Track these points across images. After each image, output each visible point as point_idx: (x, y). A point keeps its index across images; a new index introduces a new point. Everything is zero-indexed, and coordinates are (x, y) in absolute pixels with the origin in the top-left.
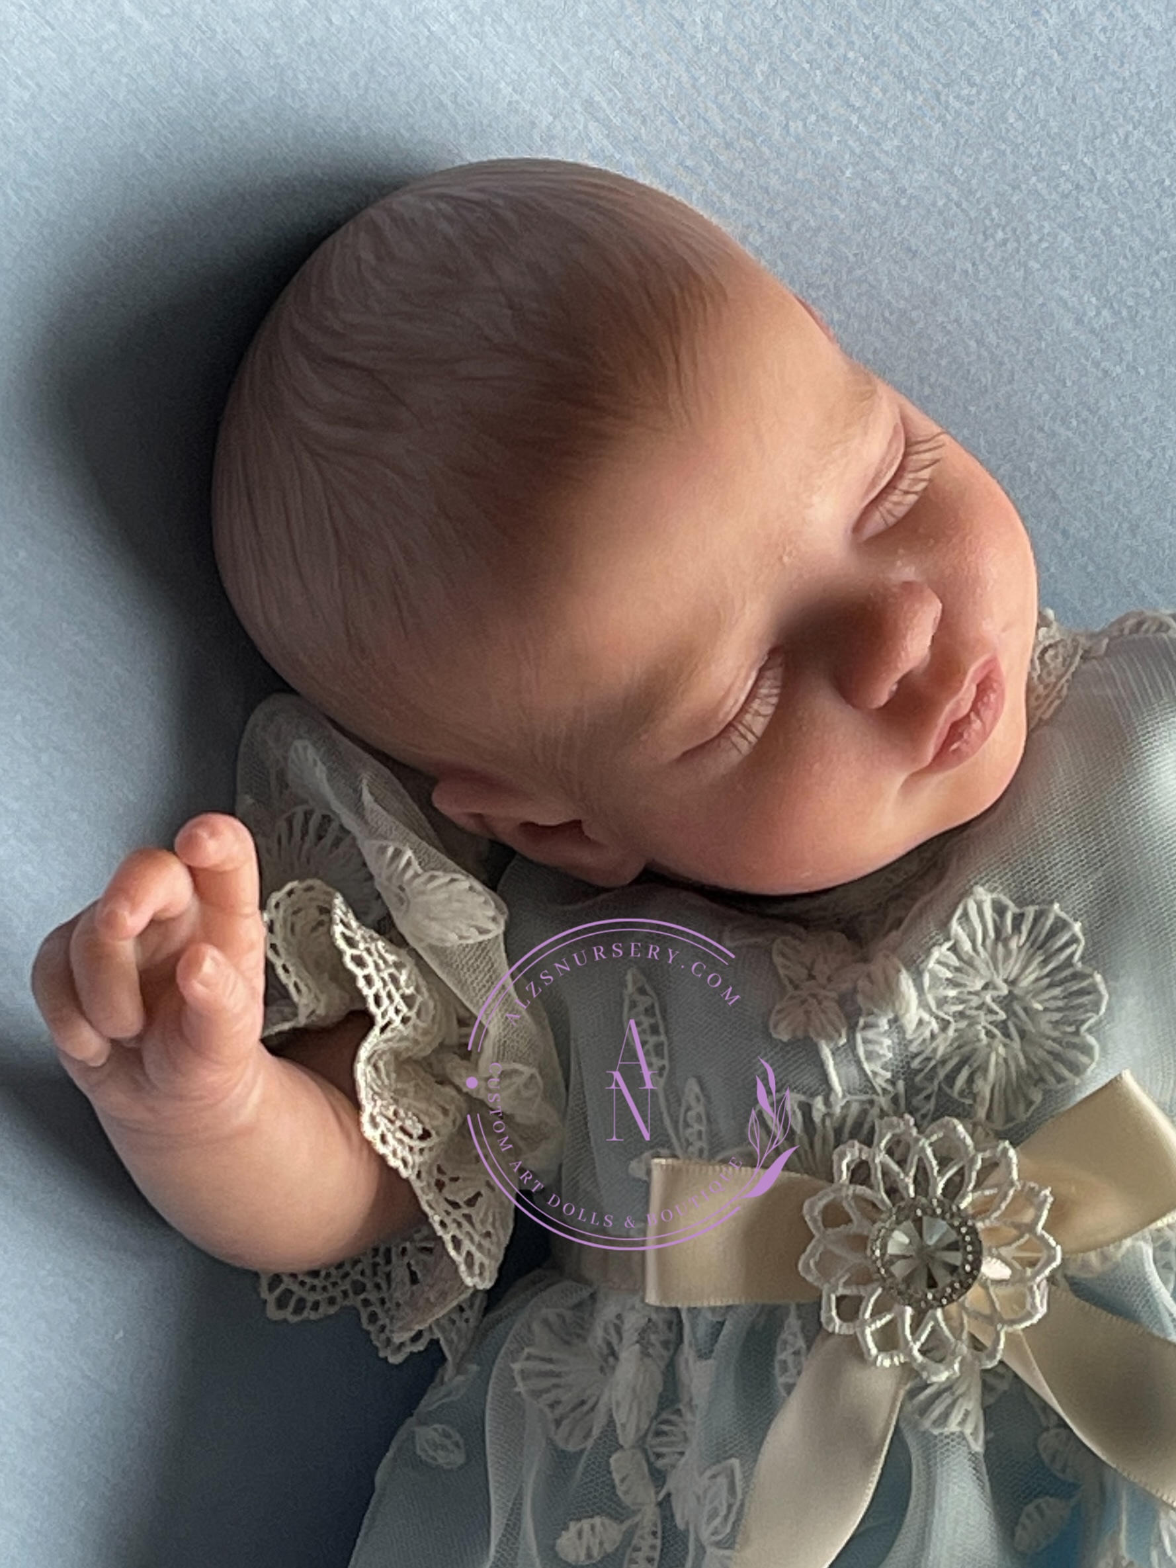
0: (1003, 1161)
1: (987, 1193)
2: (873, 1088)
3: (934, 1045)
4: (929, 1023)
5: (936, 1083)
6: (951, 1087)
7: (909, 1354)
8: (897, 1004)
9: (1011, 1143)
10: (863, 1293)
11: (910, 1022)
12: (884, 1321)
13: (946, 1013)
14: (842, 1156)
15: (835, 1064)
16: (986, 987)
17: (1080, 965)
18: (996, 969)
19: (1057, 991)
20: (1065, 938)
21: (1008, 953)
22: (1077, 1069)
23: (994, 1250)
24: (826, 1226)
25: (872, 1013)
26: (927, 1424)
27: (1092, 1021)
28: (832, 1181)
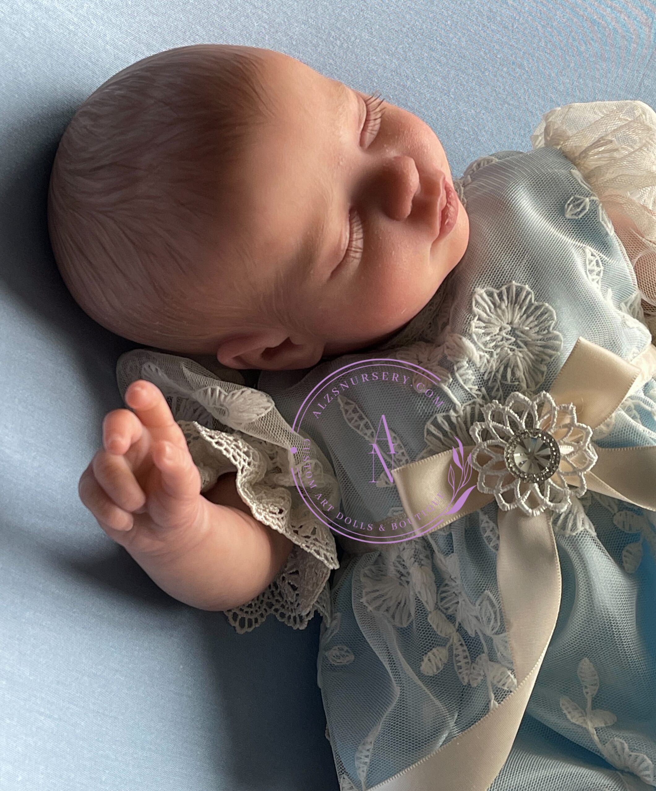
0: (546, 400)
1: (545, 418)
2: (472, 396)
3: (490, 365)
4: (484, 356)
5: (498, 381)
6: (506, 380)
7: (546, 505)
8: (468, 353)
9: (546, 391)
10: (512, 487)
11: (476, 358)
12: (528, 495)
13: (490, 348)
14: (474, 431)
15: (452, 392)
16: (500, 330)
17: (536, 303)
18: (502, 320)
19: (531, 319)
20: (524, 294)
21: (503, 311)
22: (556, 349)
23: (561, 441)
24: (482, 466)
25: (458, 362)
26: (568, 532)
27: (553, 324)
28: (475, 444)
